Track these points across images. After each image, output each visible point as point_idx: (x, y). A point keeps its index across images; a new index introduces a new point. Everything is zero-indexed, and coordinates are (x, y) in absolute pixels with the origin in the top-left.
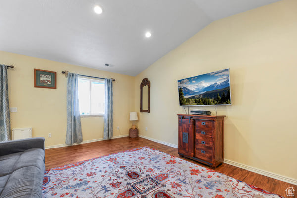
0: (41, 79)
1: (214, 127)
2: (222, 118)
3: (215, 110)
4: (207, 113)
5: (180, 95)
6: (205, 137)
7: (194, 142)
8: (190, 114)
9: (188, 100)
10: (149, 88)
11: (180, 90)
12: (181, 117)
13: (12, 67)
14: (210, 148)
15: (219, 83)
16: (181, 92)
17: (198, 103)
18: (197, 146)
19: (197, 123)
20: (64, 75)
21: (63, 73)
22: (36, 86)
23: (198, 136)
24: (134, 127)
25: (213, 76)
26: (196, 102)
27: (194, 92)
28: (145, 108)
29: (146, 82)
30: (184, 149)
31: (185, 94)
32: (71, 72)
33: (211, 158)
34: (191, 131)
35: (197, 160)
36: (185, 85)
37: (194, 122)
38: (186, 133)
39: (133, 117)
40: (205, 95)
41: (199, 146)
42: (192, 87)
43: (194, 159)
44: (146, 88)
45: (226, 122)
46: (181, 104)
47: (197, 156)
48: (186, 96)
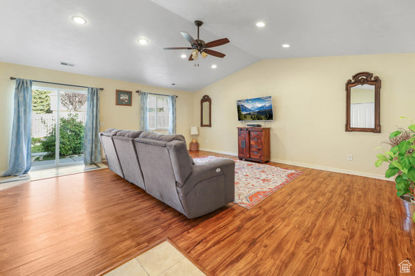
0: (121, 98)
1: (262, 135)
2: (269, 129)
3: (264, 124)
4: (259, 126)
5: (239, 111)
6: (257, 143)
7: (250, 147)
8: (247, 127)
9: (245, 116)
10: (210, 104)
11: (238, 107)
12: (240, 130)
13: (102, 89)
14: (259, 150)
15: (267, 105)
16: (240, 108)
17: (254, 119)
18: (251, 150)
19: (252, 133)
20: (137, 94)
21: (137, 92)
22: (117, 104)
23: (252, 142)
24: (194, 141)
25: (263, 100)
26: (252, 118)
27: (250, 110)
28: (206, 122)
29: (206, 99)
30: (243, 153)
31: (243, 111)
32: (143, 91)
33: (261, 156)
34: (247, 139)
35: (253, 160)
36: (243, 104)
37: (249, 132)
38: (244, 141)
39: (194, 131)
40: (258, 113)
41: (252, 149)
42: (249, 106)
43: (249, 159)
44: (206, 104)
45: (271, 133)
46: (239, 119)
47: (252, 156)
48: (244, 113)
